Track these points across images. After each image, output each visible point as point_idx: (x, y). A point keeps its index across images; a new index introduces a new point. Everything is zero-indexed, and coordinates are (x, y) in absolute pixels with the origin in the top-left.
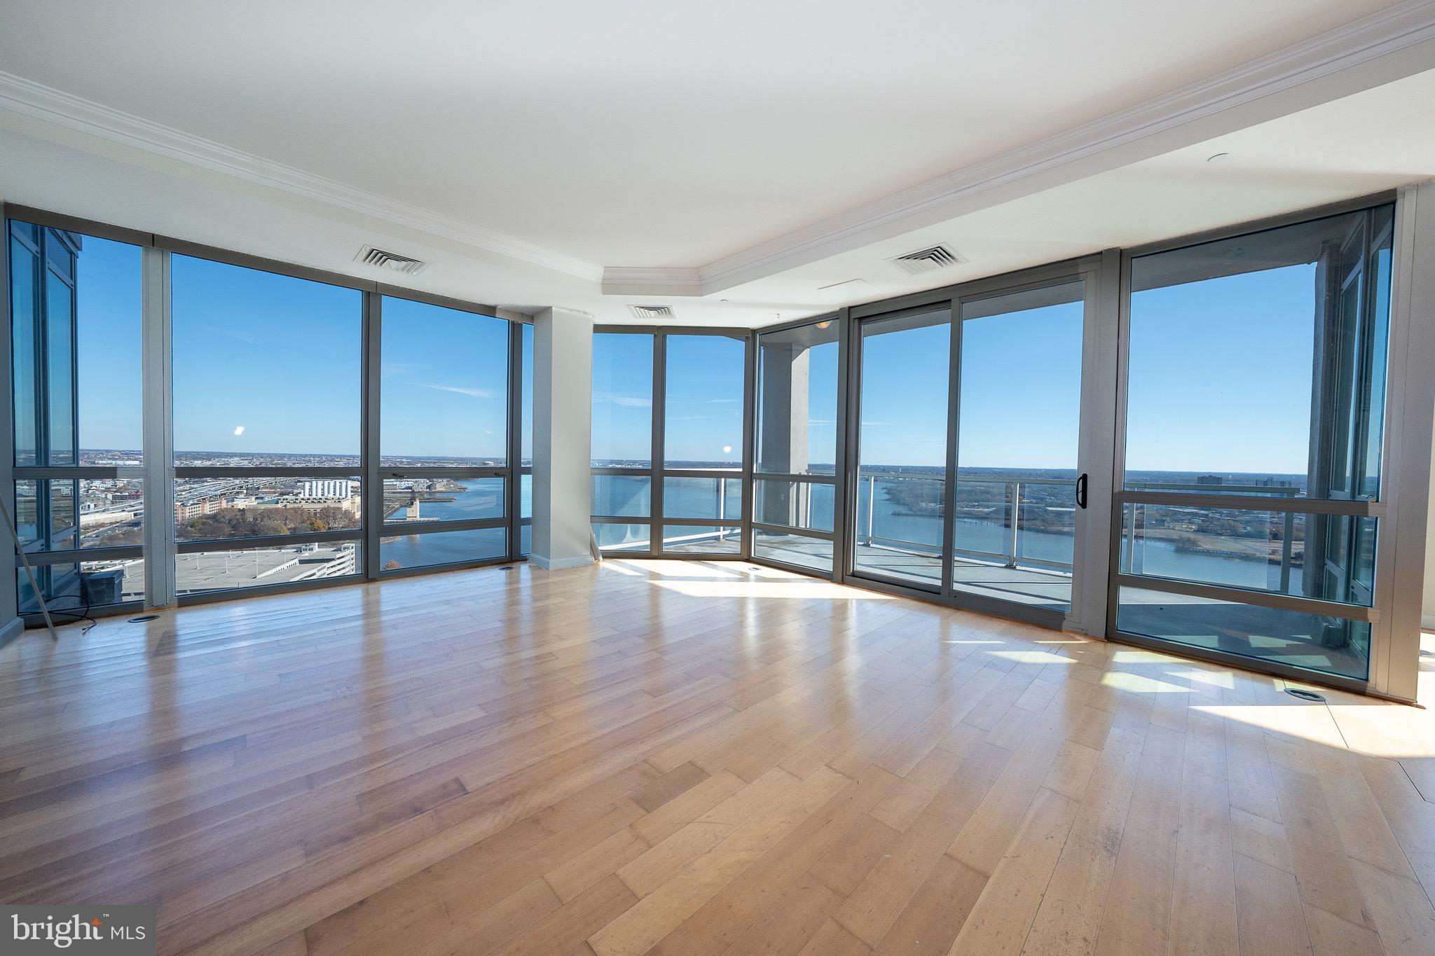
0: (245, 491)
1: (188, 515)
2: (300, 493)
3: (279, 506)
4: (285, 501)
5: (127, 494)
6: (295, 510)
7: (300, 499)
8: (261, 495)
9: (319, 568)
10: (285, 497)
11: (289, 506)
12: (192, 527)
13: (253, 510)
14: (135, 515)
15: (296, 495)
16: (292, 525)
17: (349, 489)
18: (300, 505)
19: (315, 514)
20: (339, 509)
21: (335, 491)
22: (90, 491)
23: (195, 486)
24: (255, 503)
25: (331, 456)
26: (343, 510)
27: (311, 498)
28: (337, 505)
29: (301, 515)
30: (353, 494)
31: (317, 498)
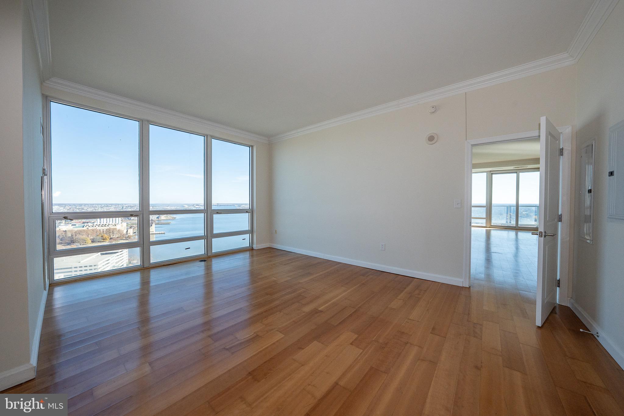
2: (95, 222)
3: (85, 228)
4: (87, 226)
6: (93, 230)
7: (95, 225)
10: (86, 224)
11: (90, 229)
13: (71, 231)
15: (93, 223)
16: (92, 238)
18: (95, 228)
19: (103, 232)
20: (115, 229)
24: (72, 227)
25: (107, 204)
26: (118, 229)
27: (101, 224)
28: (114, 227)
29: (96, 232)
30: (122, 222)
31: (104, 224)
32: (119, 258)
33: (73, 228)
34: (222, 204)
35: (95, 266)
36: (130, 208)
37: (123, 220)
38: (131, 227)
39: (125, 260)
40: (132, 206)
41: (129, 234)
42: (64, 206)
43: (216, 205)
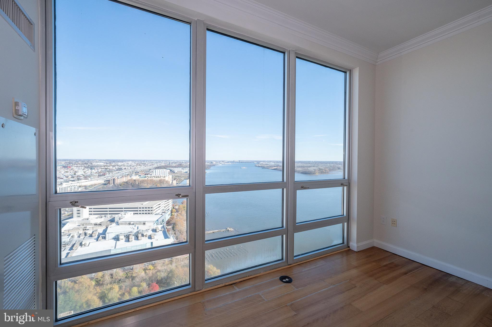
0: (134, 173)
1: (119, 181)
2: (152, 174)
3: (146, 179)
4: (148, 177)
5: (101, 174)
6: (151, 180)
8: (140, 175)
9: (161, 202)
10: (147, 175)
11: (149, 179)
12: (120, 185)
13: (138, 180)
14: (104, 181)
15: (151, 175)
16: (150, 186)
17: (168, 173)
19: (157, 182)
20: (165, 180)
21: (163, 174)
22: (92, 173)
23: (120, 171)
25: (159, 160)
26: (166, 180)
27: (156, 176)
28: (164, 179)
29: (153, 182)
30: (169, 174)
31: (158, 176)
32: (166, 203)
33: (139, 178)
34: (243, 161)
35: (151, 208)
36: (174, 163)
37: (170, 173)
38: (175, 179)
39: (170, 206)
40: (176, 162)
41: (174, 185)
42: (135, 161)
43: (238, 162)
